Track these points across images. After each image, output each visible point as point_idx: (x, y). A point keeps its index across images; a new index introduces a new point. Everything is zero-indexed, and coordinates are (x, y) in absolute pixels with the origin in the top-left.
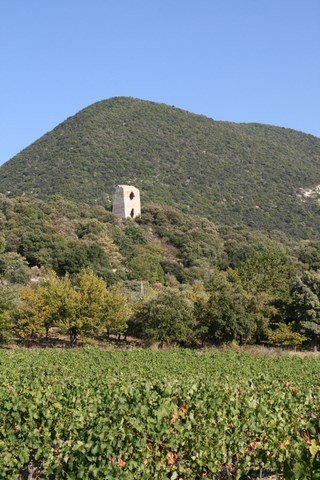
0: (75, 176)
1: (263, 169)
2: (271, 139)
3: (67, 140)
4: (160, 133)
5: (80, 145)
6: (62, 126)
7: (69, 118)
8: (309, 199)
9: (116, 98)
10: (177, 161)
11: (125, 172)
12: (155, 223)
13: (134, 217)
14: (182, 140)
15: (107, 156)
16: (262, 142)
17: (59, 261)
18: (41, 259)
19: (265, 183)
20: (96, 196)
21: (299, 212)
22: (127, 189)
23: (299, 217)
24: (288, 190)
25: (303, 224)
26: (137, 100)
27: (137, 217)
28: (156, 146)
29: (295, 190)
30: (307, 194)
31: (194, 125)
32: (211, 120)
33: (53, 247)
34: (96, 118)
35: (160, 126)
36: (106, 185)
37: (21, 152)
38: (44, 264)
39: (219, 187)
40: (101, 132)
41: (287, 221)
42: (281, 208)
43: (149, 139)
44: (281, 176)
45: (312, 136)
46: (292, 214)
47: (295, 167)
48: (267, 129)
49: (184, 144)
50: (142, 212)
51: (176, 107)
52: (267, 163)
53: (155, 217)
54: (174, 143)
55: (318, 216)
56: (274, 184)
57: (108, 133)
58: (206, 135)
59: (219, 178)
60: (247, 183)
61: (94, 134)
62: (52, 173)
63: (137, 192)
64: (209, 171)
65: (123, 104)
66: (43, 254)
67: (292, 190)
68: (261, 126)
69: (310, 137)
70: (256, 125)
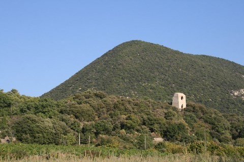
0: (115, 81)
1: (212, 80)
2: (213, 63)
3: (110, 62)
4: (157, 60)
5: (117, 65)
6: (106, 54)
7: (110, 51)
8: (237, 96)
9: (133, 41)
10: (167, 74)
11: (141, 80)
12: (194, 111)
13: (183, 108)
14: (169, 64)
15: (131, 71)
16: (209, 65)
17: (163, 130)
18: (155, 129)
19: (213, 87)
20: (127, 92)
21: (233, 104)
22: (180, 95)
23: (233, 106)
24: (226, 92)
25: (236, 110)
26: (144, 42)
27: (185, 109)
28: (156, 66)
29: (230, 91)
30: (236, 94)
31: (174, 56)
32: (182, 53)
33: (160, 123)
34: (124, 51)
35: (157, 56)
36: (131, 86)
37: (85, 68)
38: (157, 131)
39: (190, 89)
40: (127, 58)
41: (227, 108)
42: (223, 100)
43: (152, 62)
44: (222, 84)
45: (234, 63)
46: (229, 104)
47: (228, 79)
48: (210, 58)
49: (170, 66)
50: (187, 106)
51: (164, 46)
52: (214, 77)
53: (194, 109)
54: (165, 65)
55: (243, 106)
56: (218, 88)
57: (131, 59)
58: (181, 61)
59: (189, 84)
60: (204, 87)
61: (124, 60)
62: (103, 79)
63: (184, 96)
64: (184, 80)
65: (137, 44)
66: (156, 126)
67: (228, 91)
68: (207, 56)
69: (233, 63)
70: (204, 56)
